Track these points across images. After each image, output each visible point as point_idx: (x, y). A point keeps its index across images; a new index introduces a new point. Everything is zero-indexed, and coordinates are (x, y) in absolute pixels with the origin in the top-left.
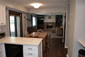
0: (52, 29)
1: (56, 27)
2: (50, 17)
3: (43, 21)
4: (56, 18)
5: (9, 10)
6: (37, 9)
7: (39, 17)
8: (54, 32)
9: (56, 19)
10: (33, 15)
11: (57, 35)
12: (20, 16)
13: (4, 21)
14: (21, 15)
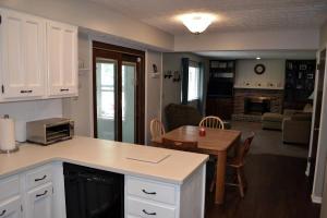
0: (266, 115)
1: (283, 108)
2: (260, 69)
3: (230, 83)
4: (287, 70)
5: (94, 42)
6: (198, 33)
7: (214, 65)
8: (272, 128)
9: (287, 77)
10: (191, 58)
11: (285, 143)
12: (135, 61)
13: (70, 82)
14: (139, 60)
